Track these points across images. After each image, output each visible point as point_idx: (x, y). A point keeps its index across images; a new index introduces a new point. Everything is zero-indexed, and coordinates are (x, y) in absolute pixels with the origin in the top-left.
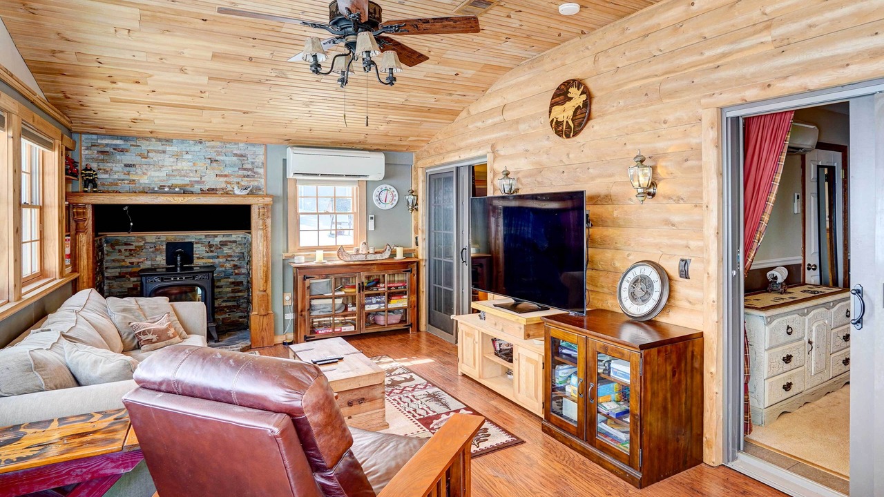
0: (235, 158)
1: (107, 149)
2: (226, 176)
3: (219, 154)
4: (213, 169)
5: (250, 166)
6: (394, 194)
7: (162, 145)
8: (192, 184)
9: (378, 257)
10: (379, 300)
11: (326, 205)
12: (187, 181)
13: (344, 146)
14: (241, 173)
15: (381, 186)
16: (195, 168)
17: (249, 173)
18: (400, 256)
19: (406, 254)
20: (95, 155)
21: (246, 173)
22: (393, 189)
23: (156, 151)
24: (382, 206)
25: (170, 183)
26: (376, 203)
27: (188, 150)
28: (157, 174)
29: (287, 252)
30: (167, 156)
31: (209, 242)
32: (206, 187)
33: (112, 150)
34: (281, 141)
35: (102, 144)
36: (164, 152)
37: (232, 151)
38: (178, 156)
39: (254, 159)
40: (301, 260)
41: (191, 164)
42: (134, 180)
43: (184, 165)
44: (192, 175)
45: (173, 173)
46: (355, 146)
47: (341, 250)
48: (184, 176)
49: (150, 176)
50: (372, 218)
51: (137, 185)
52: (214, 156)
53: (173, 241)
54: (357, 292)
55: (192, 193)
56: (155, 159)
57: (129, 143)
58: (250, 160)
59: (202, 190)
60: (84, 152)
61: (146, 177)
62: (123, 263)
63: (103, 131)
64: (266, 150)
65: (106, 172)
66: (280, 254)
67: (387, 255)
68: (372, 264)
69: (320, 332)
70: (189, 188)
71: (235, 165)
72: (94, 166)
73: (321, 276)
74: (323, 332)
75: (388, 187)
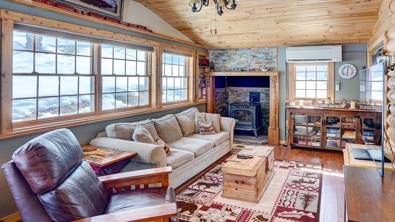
0: (263, 55)
1: (218, 55)
2: (259, 63)
3: (257, 53)
4: (254, 60)
5: (270, 58)
6: (353, 69)
7: (235, 51)
8: (246, 67)
9: (337, 106)
10: (336, 132)
11: (311, 76)
12: (244, 66)
13: (317, 44)
14: (266, 61)
15: (344, 65)
16: (247, 60)
17: (270, 61)
18: (353, 107)
19: (357, 106)
20: (214, 57)
21: (268, 61)
22: (352, 66)
23: (233, 54)
24: (345, 77)
25: (237, 67)
26: (341, 75)
27: (245, 53)
28: (233, 63)
29: (288, 100)
30: (237, 56)
31: (266, 93)
32: (251, 68)
33: (219, 55)
34: (282, 45)
35: (216, 53)
36: (236, 54)
37: (262, 52)
38: (241, 56)
39: (272, 54)
40: (293, 105)
41: (246, 58)
42: (226, 66)
43: (243, 59)
44: (246, 63)
45: (239, 63)
46: (324, 43)
47: (314, 101)
48: (243, 64)
49: (231, 64)
50: (337, 84)
51: (227, 68)
52: (254, 54)
53: (252, 91)
54: (321, 125)
55: (246, 71)
56: (233, 57)
57: (224, 52)
58: (270, 55)
59: (250, 70)
60: (211, 56)
61: (230, 65)
62: (235, 99)
63: (214, 48)
64: (277, 49)
65: (217, 63)
66: (284, 100)
67: (343, 106)
68: (331, 110)
69: (299, 143)
70: (245, 69)
71: (263, 58)
72: (214, 61)
73: (300, 114)
74: (301, 143)
75: (349, 65)
